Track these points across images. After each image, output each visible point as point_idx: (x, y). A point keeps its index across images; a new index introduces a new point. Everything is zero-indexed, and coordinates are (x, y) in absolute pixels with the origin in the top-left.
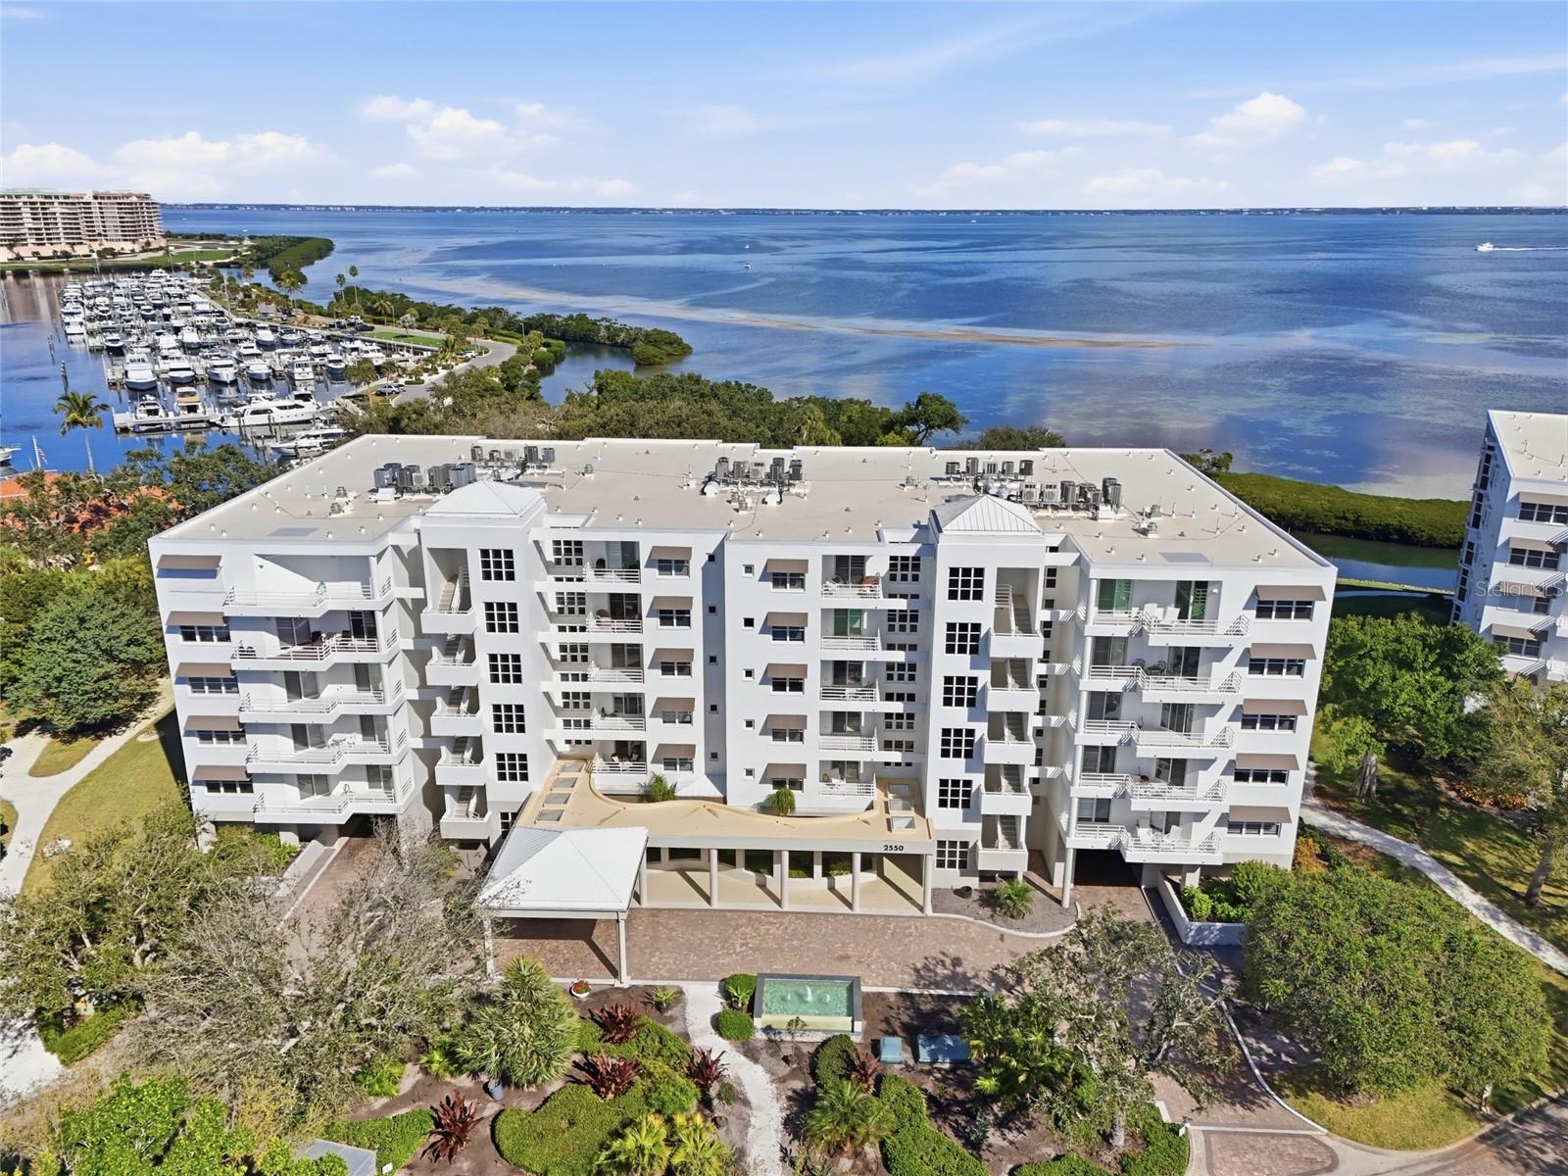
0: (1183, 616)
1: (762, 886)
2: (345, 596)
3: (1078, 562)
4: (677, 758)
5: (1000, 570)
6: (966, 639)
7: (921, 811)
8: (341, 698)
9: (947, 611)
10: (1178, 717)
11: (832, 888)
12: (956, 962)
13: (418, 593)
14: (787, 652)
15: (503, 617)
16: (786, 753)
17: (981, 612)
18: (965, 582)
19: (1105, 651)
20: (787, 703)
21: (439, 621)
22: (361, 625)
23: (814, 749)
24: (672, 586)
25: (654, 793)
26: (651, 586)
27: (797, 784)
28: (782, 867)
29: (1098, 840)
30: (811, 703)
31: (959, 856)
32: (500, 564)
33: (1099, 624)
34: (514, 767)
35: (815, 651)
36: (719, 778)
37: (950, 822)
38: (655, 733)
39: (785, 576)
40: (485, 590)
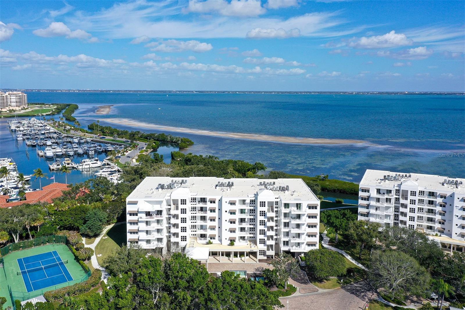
0: (297, 209)
1: (229, 259)
2: (158, 208)
3: (281, 200)
4: (213, 237)
5: (268, 202)
6: (263, 214)
7: (256, 245)
8: (154, 226)
9: (260, 209)
10: (298, 226)
11: (241, 259)
12: (263, 268)
13: (169, 207)
14: (233, 217)
15: (184, 211)
16: (233, 235)
17: (265, 209)
18: (263, 204)
19: (286, 215)
20: (233, 226)
21: (173, 212)
22: (159, 212)
23: (238, 234)
24: (213, 205)
25: (209, 243)
26: (209, 205)
27: (234, 241)
28: (232, 255)
29: (286, 248)
30: (237, 226)
31: (263, 253)
32: (184, 202)
33: (284, 210)
34: (184, 239)
35: (238, 216)
36: (220, 240)
37: (262, 247)
38: (209, 232)
39: (232, 203)
40: (181, 206)
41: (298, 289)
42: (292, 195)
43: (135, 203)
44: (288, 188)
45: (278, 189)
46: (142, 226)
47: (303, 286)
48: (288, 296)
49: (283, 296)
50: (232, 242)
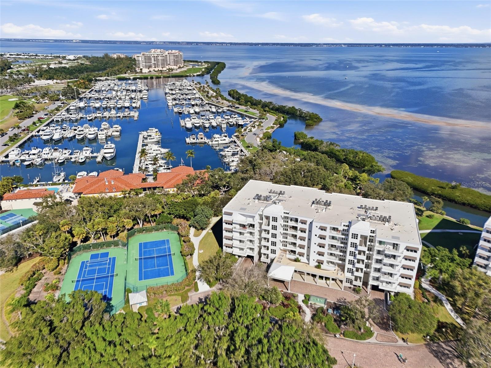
0: (394, 248)
1: (314, 280)
2: (250, 221)
3: (376, 236)
4: (301, 255)
5: (361, 235)
6: (354, 245)
7: (344, 272)
8: (247, 236)
9: (351, 240)
11: (326, 283)
12: (345, 299)
13: (261, 221)
14: (322, 241)
15: (275, 228)
16: (320, 258)
17: (357, 241)
18: (355, 236)
19: (379, 252)
20: (321, 250)
21: (264, 227)
22: (252, 226)
23: (326, 258)
24: (303, 226)
25: (296, 260)
26: (299, 226)
27: (322, 264)
28: (318, 277)
29: (375, 283)
30: (326, 250)
31: (350, 281)
32: (275, 219)
33: (377, 247)
34: (274, 252)
35: (328, 242)
36: (308, 259)
37: (349, 275)
38: (298, 250)
39: (323, 229)
40: (272, 223)
41: (375, 335)
42: (392, 230)
43: (231, 214)
44: (390, 220)
45: (378, 219)
46: (236, 235)
47: (383, 332)
48: (361, 340)
49: (356, 339)
50: (319, 265)
